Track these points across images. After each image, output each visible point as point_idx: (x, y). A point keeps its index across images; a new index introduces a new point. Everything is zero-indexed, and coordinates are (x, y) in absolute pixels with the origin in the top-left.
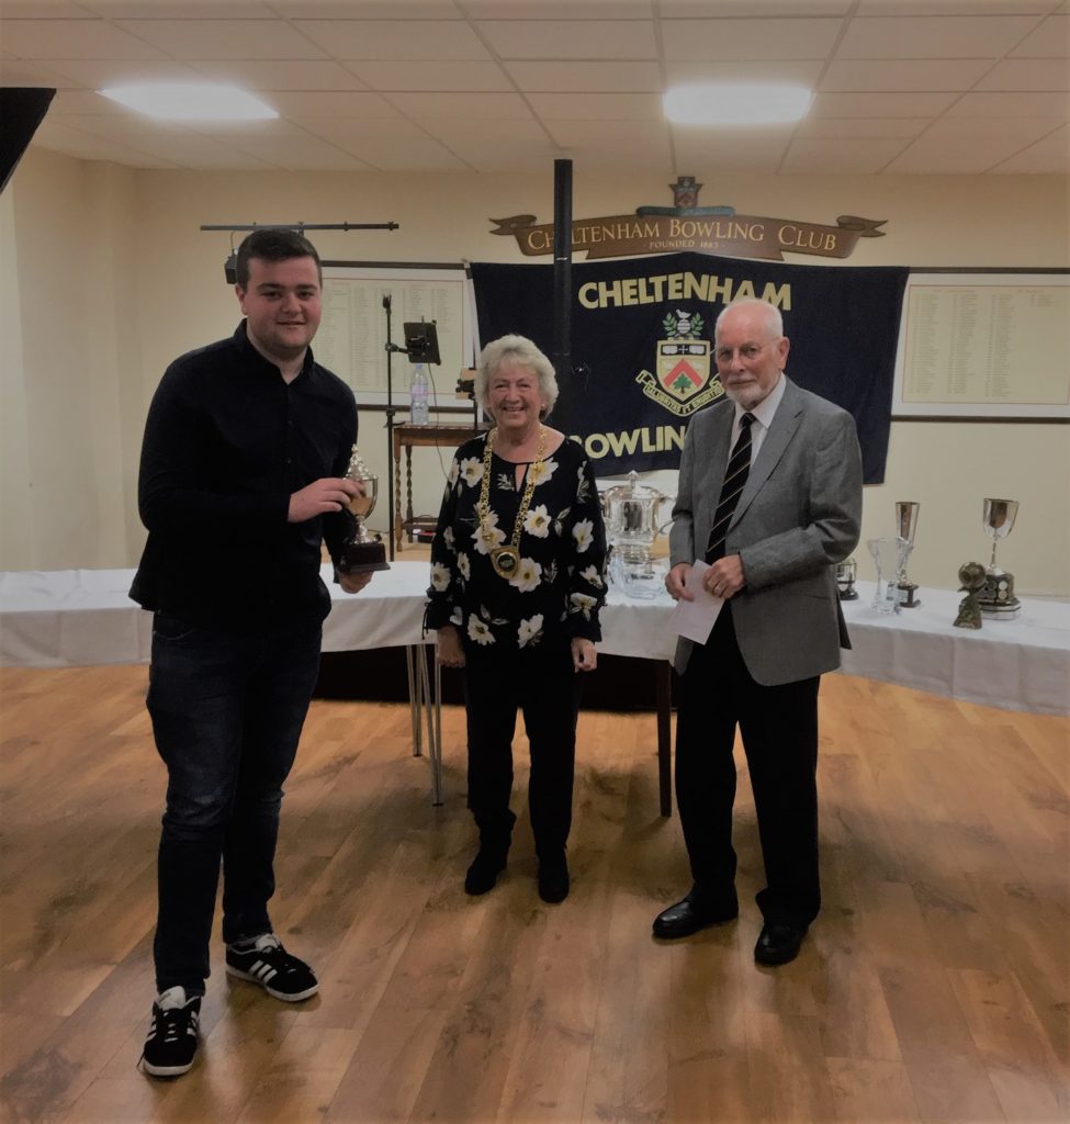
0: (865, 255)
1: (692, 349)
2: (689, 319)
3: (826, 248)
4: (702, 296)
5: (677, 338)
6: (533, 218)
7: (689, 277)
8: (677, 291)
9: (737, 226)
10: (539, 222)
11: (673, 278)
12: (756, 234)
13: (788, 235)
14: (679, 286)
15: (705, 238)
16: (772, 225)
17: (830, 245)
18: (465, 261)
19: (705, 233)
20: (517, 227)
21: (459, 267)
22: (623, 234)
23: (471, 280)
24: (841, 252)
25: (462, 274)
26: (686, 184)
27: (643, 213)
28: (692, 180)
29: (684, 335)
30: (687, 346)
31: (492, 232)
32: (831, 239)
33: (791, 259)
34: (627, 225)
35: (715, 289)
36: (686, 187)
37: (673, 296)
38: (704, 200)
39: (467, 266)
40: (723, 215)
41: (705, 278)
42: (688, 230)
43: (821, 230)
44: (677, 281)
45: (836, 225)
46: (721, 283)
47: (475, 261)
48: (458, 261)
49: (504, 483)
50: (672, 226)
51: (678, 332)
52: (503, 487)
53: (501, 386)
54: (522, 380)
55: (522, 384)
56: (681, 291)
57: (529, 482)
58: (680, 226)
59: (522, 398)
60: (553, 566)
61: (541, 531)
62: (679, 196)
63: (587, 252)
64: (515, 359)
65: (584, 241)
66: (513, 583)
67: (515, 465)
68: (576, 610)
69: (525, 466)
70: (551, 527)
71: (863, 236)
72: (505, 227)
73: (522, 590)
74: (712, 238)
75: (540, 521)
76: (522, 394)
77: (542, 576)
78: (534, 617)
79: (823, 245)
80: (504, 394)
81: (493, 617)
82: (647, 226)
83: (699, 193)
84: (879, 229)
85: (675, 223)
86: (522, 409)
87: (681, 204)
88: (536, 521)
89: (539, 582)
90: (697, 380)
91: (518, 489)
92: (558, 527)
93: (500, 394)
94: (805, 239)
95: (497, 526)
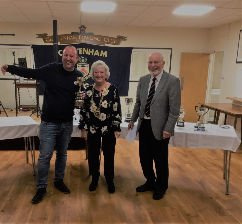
0: (123, 44)
1: (85, 66)
2: (84, 59)
3: (114, 43)
4: (87, 54)
5: (81, 63)
6: (47, 34)
7: (84, 49)
8: (81, 52)
9: (94, 37)
10: (48, 35)
11: (80, 49)
12: (99, 39)
13: (106, 40)
14: (82, 51)
15: (87, 40)
16: (102, 37)
17: (115, 42)
18: (30, 44)
19: (87, 39)
20: (43, 36)
21: (29, 45)
22: (68, 38)
23: (32, 49)
24: (117, 44)
25: (30, 47)
26: (83, 27)
27: (72, 34)
28: (84, 26)
29: (83, 62)
30: (84, 65)
31: (37, 37)
32: (115, 41)
33: (107, 45)
34: (69, 36)
35: (90, 52)
36: (82, 28)
37: (80, 53)
38: (87, 31)
39: (31, 45)
40: (91, 34)
41: (87, 49)
42: (83, 38)
43: (113, 39)
44: (81, 50)
45: (116, 37)
46: (91, 50)
47: (33, 44)
48: (29, 44)
49: (97, 95)
50: (80, 37)
51: (82, 61)
52: (96, 96)
53: (97, 72)
54: (101, 71)
55: (101, 72)
56: (82, 52)
57: (102, 95)
58: (81, 37)
59: (101, 75)
60: (109, 114)
61: (106, 106)
62: (81, 30)
63: (60, 42)
64: (100, 66)
65: (59, 40)
66: (100, 119)
67: (99, 91)
68: (115, 125)
69: (102, 91)
70: (108, 105)
71: (122, 40)
72: (40, 36)
73: (102, 120)
74: (89, 40)
75: (105, 104)
76: (101, 74)
77: (106, 117)
78: (105, 126)
79: (114, 42)
80: (97, 74)
81: (95, 127)
82: (74, 37)
83: (86, 29)
84: (126, 39)
85: (80, 36)
86: (101, 78)
87: (81, 32)
88: (104, 104)
89: (106, 118)
90: (86, 73)
91: (100, 97)
92: (110, 105)
93: (96, 74)
94: (110, 41)
95: (96, 105)
